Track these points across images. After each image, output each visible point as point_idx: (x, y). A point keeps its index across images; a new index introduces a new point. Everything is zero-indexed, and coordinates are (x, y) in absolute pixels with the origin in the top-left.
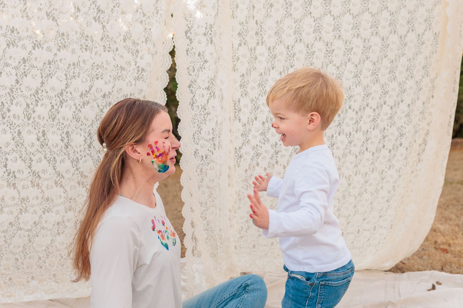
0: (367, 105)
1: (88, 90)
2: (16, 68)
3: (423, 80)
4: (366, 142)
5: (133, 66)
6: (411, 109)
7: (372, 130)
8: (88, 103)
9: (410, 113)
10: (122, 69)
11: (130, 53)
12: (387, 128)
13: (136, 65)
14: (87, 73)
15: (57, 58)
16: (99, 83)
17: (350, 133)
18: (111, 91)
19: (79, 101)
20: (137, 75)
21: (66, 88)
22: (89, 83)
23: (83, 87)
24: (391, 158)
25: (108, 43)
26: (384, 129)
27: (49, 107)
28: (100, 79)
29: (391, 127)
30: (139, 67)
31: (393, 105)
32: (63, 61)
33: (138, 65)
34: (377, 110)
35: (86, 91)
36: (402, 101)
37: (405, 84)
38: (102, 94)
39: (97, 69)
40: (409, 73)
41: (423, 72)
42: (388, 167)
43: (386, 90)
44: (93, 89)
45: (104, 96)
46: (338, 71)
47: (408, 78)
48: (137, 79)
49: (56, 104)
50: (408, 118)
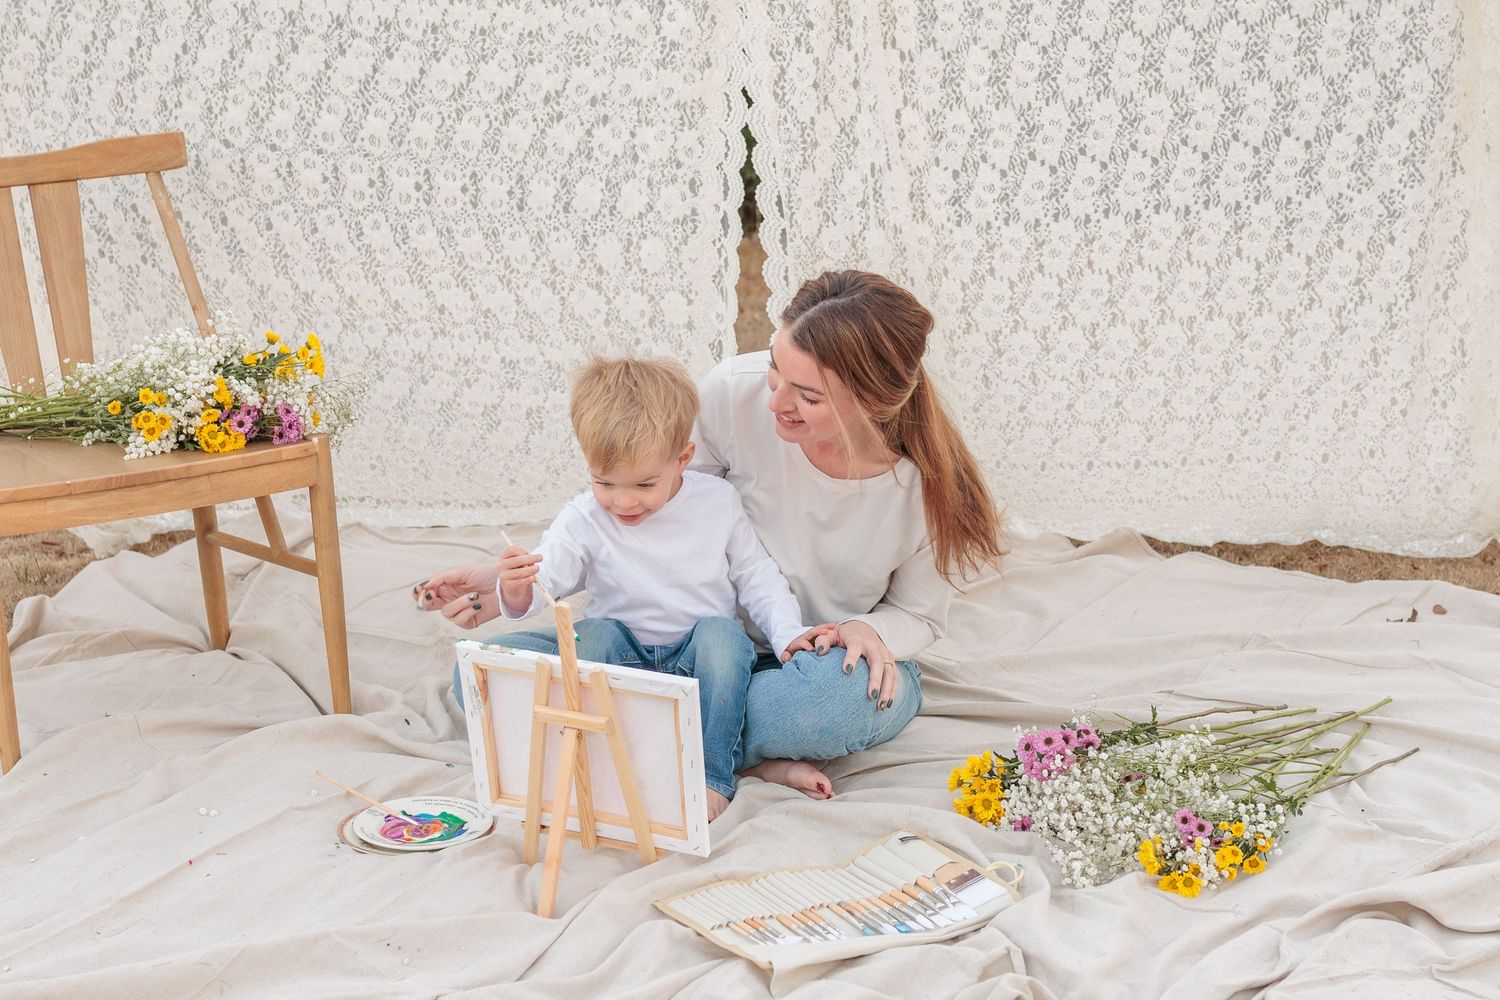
0: (1235, 137)
1: (560, 88)
2: (419, 44)
3: (1405, 70)
4: (1236, 233)
5: (652, 37)
6: (1367, 149)
7: (1251, 201)
8: (560, 117)
9: (1365, 160)
10: (631, 42)
11: (646, 9)
12: (1296, 198)
13: (658, 33)
14: (555, 53)
15: (497, 22)
16: (581, 74)
17: (1187, 208)
18: (606, 92)
19: (541, 111)
20: (660, 57)
21: (517, 84)
22: (561, 76)
23: (551, 84)
24: (1314, 278)
26: (1289, 200)
27: (485, 124)
28: (583, 65)
29: (1308, 196)
30: (664, 39)
31: (1312, 139)
32: (510, 29)
33: (662, 35)
34: (1263, 150)
35: (556, 91)
36: (1339, 128)
37: (1346, 83)
38: (589, 96)
39: (578, 43)
40: (1358, 54)
41: (1403, 49)
42: (1306, 302)
43: (1288, 97)
44: (570, 87)
45: (593, 102)
46: (1149, 48)
47: (1354, 65)
48: (662, 64)
49: (496, 119)
50: (1359, 174)
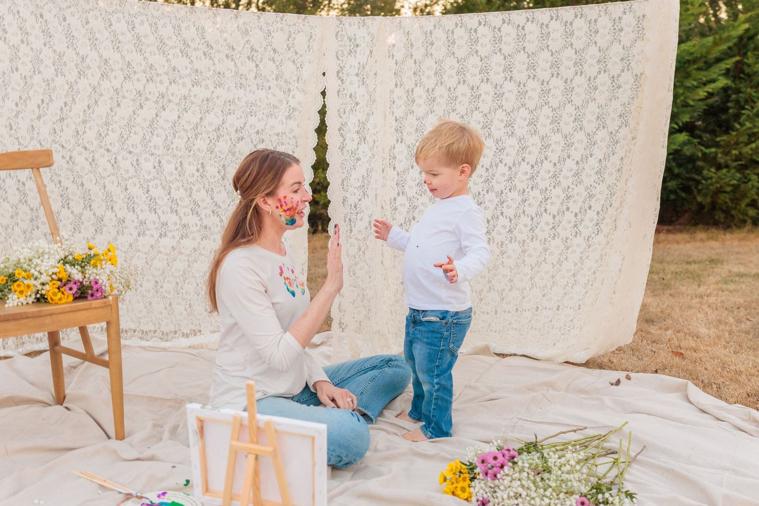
0: (546, 158)
1: (242, 126)
2: (178, 104)
3: (621, 130)
4: (545, 202)
5: (285, 105)
6: (603, 165)
7: (552, 188)
8: (242, 138)
9: (602, 170)
10: (275, 107)
11: (282, 92)
12: (572, 186)
13: (287, 104)
14: (241, 110)
15: (215, 95)
16: (252, 120)
17: (524, 190)
18: (263, 128)
19: (234, 136)
20: (288, 114)
21: (223, 123)
22: (243, 120)
23: (239, 124)
24: (578, 223)
25: (261, 82)
26: (569, 187)
27: (208, 141)
28: (253, 116)
29: (577, 185)
30: (290, 106)
31: (579, 160)
32: (220, 99)
33: (289, 105)
34: (558, 165)
35: (241, 127)
36: (591, 156)
37: (595, 135)
38: (256, 130)
39: (251, 106)
40: (601, 122)
41: (620, 121)
42: (574, 234)
43: (569, 141)
44: (248, 125)
45: (258, 132)
46: (509, 117)
47: (599, 127)
48: (289, 117)
49: (213, 139)
50: (599, 176)
